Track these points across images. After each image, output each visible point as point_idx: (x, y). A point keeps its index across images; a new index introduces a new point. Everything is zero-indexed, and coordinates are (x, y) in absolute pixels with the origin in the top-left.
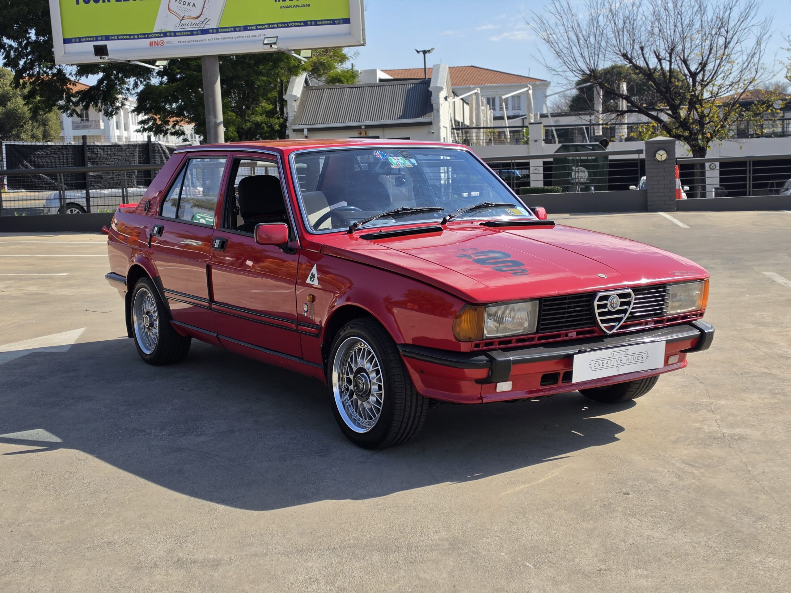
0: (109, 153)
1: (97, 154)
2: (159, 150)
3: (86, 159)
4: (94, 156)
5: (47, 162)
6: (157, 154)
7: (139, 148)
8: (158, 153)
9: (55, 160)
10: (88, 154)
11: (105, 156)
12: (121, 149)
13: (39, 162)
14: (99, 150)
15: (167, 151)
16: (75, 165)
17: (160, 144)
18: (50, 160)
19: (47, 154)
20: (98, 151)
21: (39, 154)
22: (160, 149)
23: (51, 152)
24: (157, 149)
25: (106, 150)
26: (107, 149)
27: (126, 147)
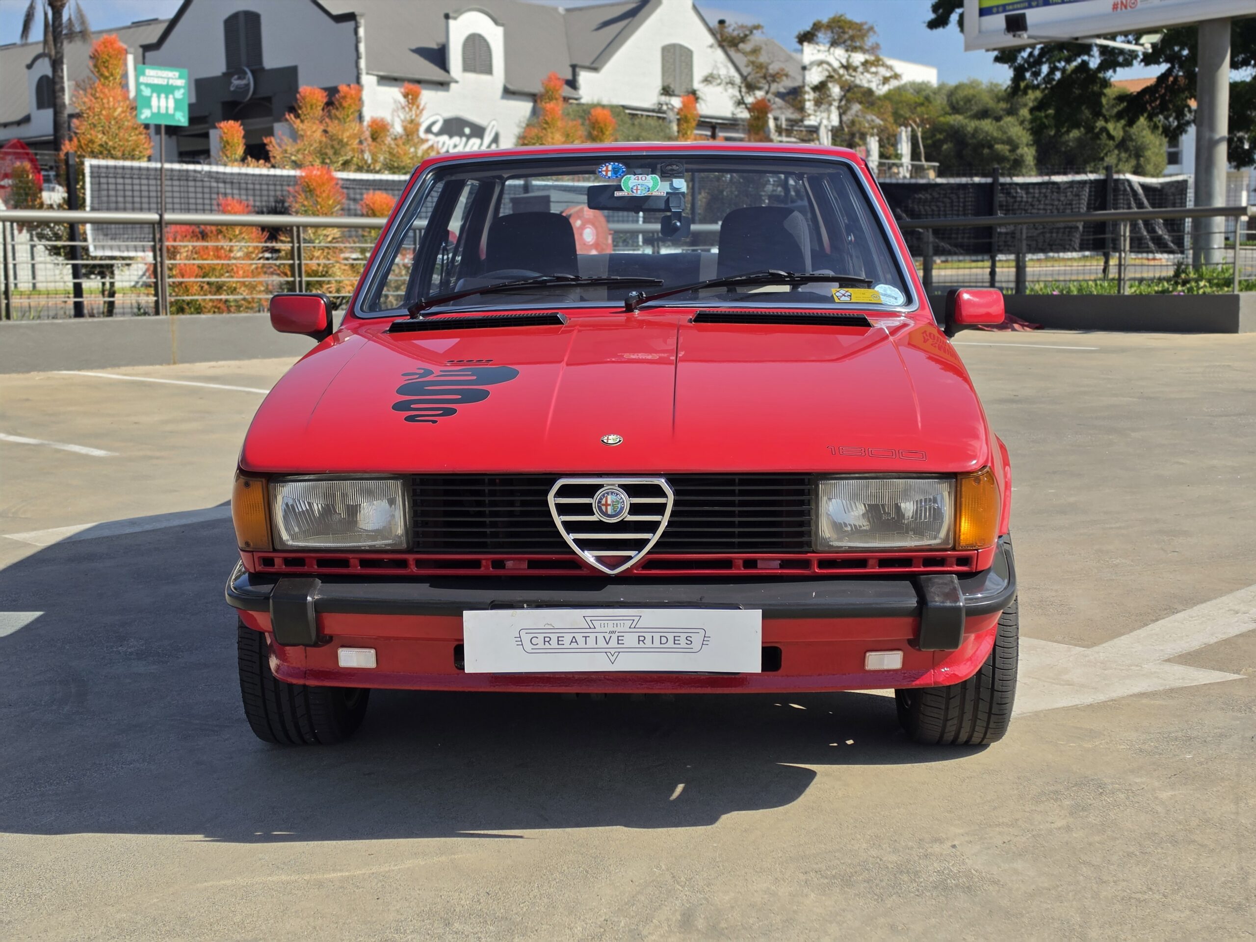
0: (1037, 195)
1: (1015, 197)
2: (1125, 190)
3: (996, 204)
4: (1011, 200)
5: (933, 210)
6: (1122, 197)
7: (1090, 187)
8: (1124, 195)
9: (945, 207)
10: (1000, 197)
11: (1030, 200)
12: (1059, 188)
13: (920, 211)
14: (1019, 190)
15: (1140, 191)
16: (977, 213)
17: (1128, 181)
18: (937, 206)
19: (933, 198)
20: (1017, 192)
21: (920, 198)
22: (1128, 189)
23: (939, 194)
24: (1122, 188)
25: (1031, 191)
26: (1034, 188)
27: (1067, 185)
